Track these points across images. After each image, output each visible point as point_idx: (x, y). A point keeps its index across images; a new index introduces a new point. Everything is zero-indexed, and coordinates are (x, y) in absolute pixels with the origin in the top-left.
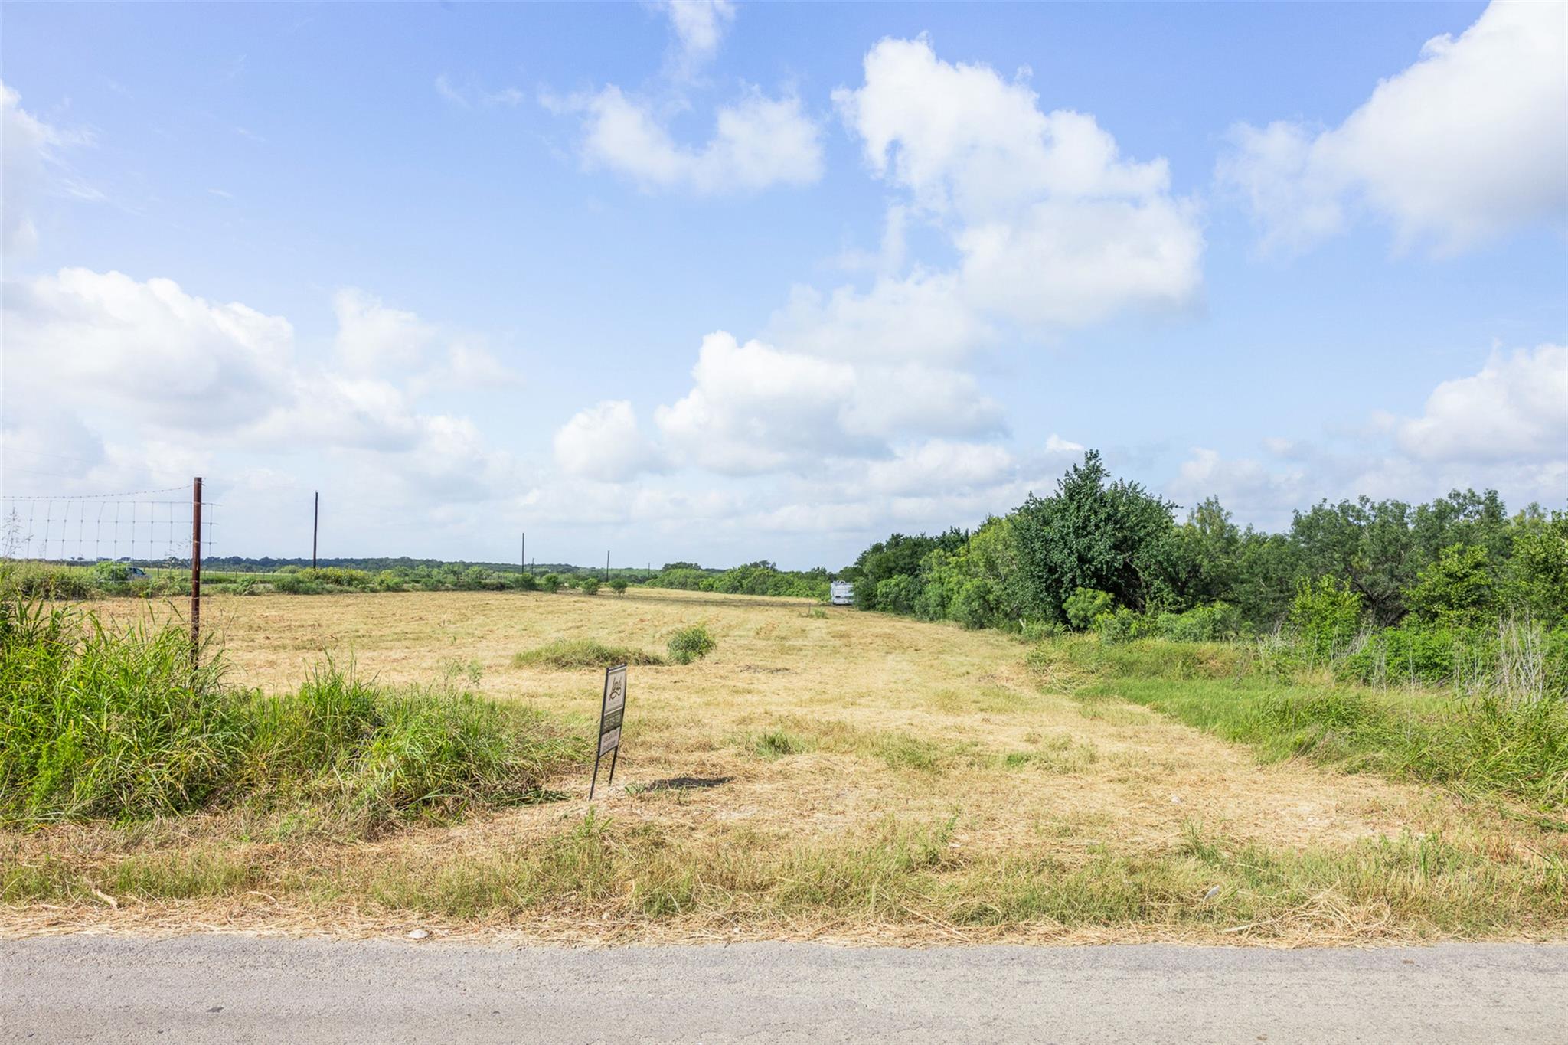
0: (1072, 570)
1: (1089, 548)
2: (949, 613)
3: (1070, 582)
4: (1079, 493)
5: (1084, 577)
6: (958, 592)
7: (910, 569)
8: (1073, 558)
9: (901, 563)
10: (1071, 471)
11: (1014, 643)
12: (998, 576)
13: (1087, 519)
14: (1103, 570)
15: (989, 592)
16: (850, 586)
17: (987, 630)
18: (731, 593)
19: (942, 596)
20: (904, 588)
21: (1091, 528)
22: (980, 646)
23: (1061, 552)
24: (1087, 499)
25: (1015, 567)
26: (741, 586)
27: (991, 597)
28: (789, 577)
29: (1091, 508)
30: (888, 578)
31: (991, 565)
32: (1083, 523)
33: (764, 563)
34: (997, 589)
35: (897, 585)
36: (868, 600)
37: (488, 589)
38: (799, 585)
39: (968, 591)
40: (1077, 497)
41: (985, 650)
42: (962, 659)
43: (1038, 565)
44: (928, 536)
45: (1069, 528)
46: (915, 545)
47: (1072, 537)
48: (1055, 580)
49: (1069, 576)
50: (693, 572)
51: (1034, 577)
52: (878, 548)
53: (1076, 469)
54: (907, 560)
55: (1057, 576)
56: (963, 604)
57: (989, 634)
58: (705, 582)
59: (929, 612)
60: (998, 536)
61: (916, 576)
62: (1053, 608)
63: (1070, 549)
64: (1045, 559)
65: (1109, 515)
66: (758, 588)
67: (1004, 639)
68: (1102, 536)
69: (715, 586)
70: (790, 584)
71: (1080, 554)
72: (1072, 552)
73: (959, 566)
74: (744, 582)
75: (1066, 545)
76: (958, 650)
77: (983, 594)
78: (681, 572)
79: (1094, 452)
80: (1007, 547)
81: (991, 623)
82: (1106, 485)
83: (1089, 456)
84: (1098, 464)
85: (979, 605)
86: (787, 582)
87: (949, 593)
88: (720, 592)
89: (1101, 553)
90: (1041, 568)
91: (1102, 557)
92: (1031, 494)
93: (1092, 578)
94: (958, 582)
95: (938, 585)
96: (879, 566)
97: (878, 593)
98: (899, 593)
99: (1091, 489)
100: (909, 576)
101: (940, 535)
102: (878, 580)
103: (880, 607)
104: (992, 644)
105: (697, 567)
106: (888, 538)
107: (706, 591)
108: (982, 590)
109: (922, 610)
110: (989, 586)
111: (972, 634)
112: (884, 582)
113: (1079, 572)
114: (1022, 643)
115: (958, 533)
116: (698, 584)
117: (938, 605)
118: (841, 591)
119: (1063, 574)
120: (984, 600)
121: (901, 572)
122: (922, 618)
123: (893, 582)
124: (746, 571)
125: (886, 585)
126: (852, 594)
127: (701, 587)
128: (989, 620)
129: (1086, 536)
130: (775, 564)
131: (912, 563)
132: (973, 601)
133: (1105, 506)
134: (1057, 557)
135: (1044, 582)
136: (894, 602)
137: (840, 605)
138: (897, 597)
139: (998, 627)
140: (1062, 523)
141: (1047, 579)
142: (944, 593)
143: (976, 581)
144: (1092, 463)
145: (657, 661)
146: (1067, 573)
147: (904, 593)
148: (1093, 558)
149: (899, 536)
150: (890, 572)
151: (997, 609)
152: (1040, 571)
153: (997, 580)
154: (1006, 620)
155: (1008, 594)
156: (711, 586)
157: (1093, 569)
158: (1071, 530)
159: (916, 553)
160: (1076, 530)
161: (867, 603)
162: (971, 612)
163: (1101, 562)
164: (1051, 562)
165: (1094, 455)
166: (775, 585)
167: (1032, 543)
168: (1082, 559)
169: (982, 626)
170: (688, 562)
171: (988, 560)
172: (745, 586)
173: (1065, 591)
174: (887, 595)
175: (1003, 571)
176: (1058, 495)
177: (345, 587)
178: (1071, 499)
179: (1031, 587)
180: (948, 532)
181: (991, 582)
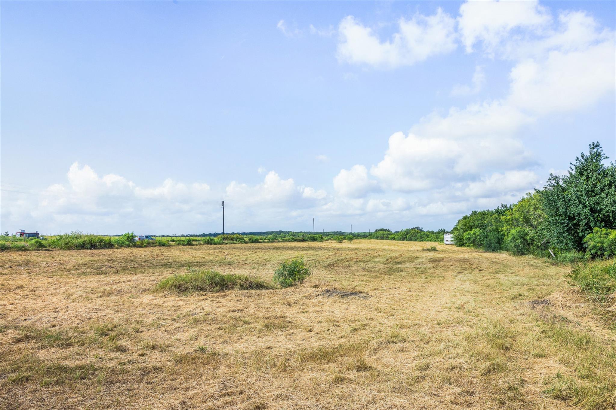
0: (586, 218)
1: (598, 203)
2: (503, 247)
3: (585, 225)
4: (587, 170)
5: (596, 221)
6: (507, 235)
7: (481, 226)
8: (587, 210)
9: (477, 223)
10: (580, 158)
11: (546, 264)
12: (532, 225)
13: (595, 185)
14: (610, 217)
15: (527, 234)
16: (452, 235)
17: (527, 256)
18: (402, 240)
19: (499, 238)
20: (478, 235)
21: (597, 190)
22: (524, 267)
23: (577, 207)
24: (593, 173)
25: (542, 220)
26: (406, 237)
27: (528, 237)
28: (427, 233)
29: (597, 178)
30: (470, 231)
31: (527, 221)
32: (592, 188)
33: (418, 228)
34: (532, 233)
35: (474, 234)
36: (460, 242)
37: (298, 241)
38: (432, 236)
39: (513, 234)
40: (585, 173)
41: (529, 270)
42: (513, 278)
43: (560, 215)
44: (490, 210)
45: (581, 192)
46: (484, 214)
47: (584, 197)
48: (574, 225)
49: (585, 221)
50: (387, 232)
51: (558, 223)
52: (465, 218)
53: (583, 156)
54: (479, 222)
55: (575, 222)
56: (511, 242)
57: (528, 258)
58: (391, 236)
59: (491, 247)
60: (530, 204)
61: (484, 229)
62: (573, 242)
63: (584, 204)
64: (566, 212)
65: (610, 182)
66: (413, 238)
67: (539, 262)
68: (607, 195)
69: (395, 238)
70: (428, 236)
71: (591, 207)
72: (586, 206)
73: (507, 221)
74: (408, 236)
75: (580, 202)
76: (509, 270)
77: (523, 236)
78: (381, 232)
79: (596, 143)
80: (536, 209)
81: (529, 252)
82: (606, 164)
83: (592, 146)
84: (599, 151)
85: (521, 242)
86: (426, 235)
87: (502, 237)
88: (397, 240)
89: (607, 206)
90: (563, 218)
91: (608, 208)
92: (551, 174)
93: (601, 222)
94: (507, 230)
95: (496, 233)
96: (465, 225)
97: (465, 238)
98: (476, 238)
99: (596, 166)
100: (480, 229)
101: (496, 208)
102: (465, 232)
103: (467, 245)
104: (532, 265)
105: (389, 230)
106: (471, 213)
107: (392, 240)
108: (522, 233)
109: (488, 246)
110: (526, 231)
111: (517, 258)
112: (467, 233)
113: (592, 219)
114: (553, 264)
115: (506, 207)
116: (388, 237)
117: (497, 243)
118: (448, 238)
119: (579, 221)
120: (524, 239)
121: (476, 228)
122: (488, 250)
123: (472, 232)
124: (408, 232)
125: (469, 234)
126: (453, 239)
127: (390, 238)
128: (527, 250)
129: (594, 196)
130: (422, 228)
131: (482, 223)
132: (517, 240)
133: (606, 177)
134: (574, 210)
135: (565, 226)
136: (473, 242)
137: (448, 244)
138: (474, 240)
139: (534, 255)
140: (576, 190)
141: (568, 225)
142: (500, 237)
143: (518, 229)
144: (595, 150)
145: (260, 286)
146: (582, 220)
147: (478, 237)
148: (601, 210)
149: (476, 212)
150: (471, 228)
151: (532, 244)
152: (562, 219)
153: (531, 228)
154: (539, 250)
155: (539, 236)
156: (394, 238)
157: (601, 216)
158: (583, 192)
159: (484, 218)
160: (587, 192)
161: (460, 243)
162: (515, 246)
163: (608, 212)
164: (570, 214)
165: (595, 146)
166: (421, 237)
167: (555, 202)
168: (593, 211)
169: (523, 254)
170: (385, 229)
171: (524, 217)
172: (408, 237)
173: (582, 231)
174: (469, 239)
175: (534, 223)
176: (571, 174)
177: (235, 242)
178: (582, 174)
179: (556, 230)
180: (500, 206)
181: (527, 229)
